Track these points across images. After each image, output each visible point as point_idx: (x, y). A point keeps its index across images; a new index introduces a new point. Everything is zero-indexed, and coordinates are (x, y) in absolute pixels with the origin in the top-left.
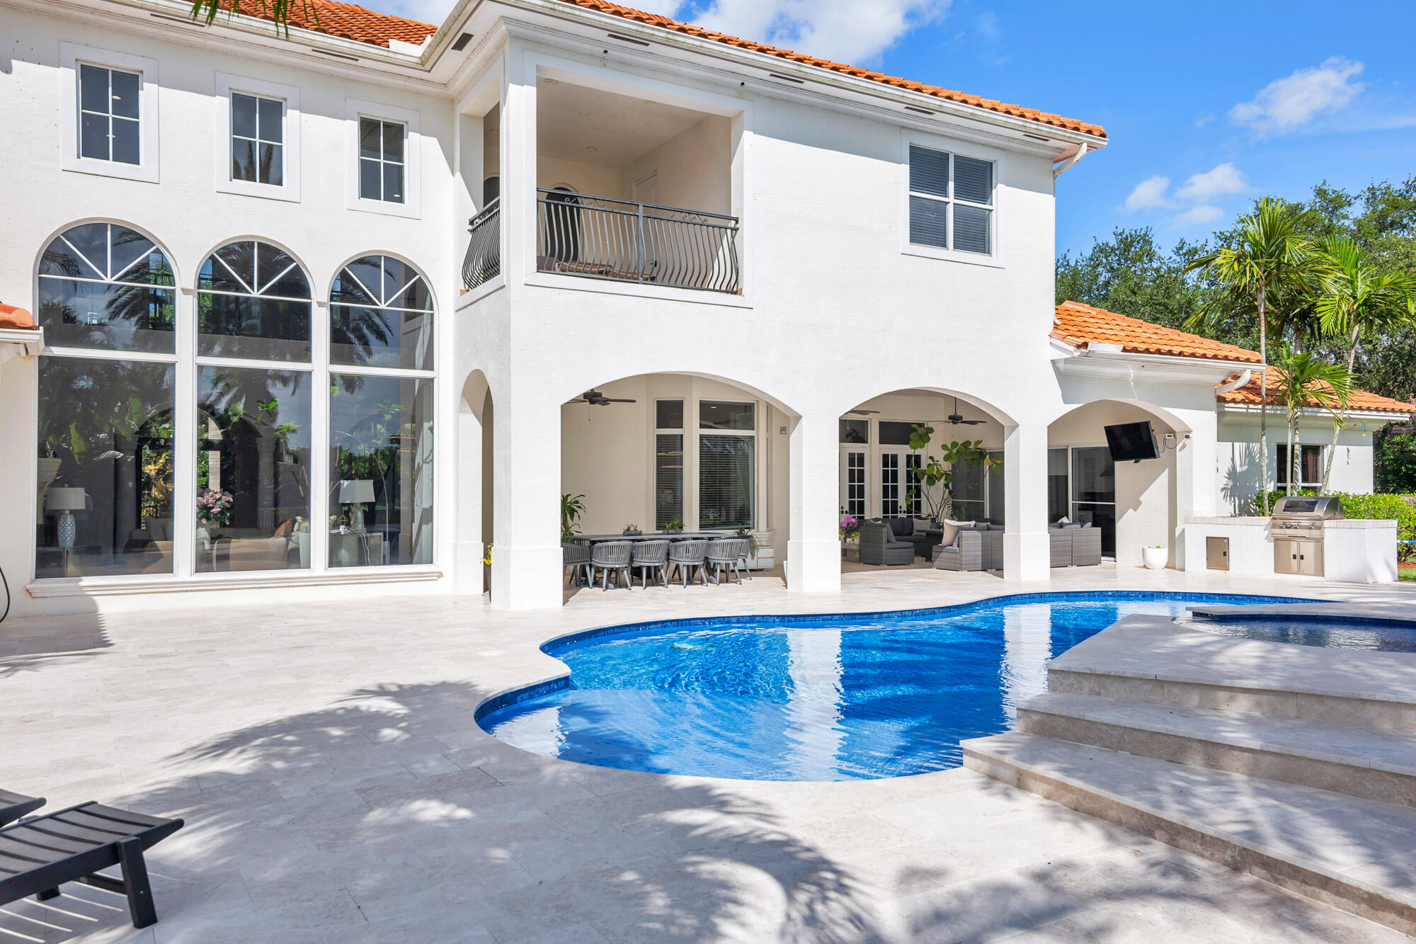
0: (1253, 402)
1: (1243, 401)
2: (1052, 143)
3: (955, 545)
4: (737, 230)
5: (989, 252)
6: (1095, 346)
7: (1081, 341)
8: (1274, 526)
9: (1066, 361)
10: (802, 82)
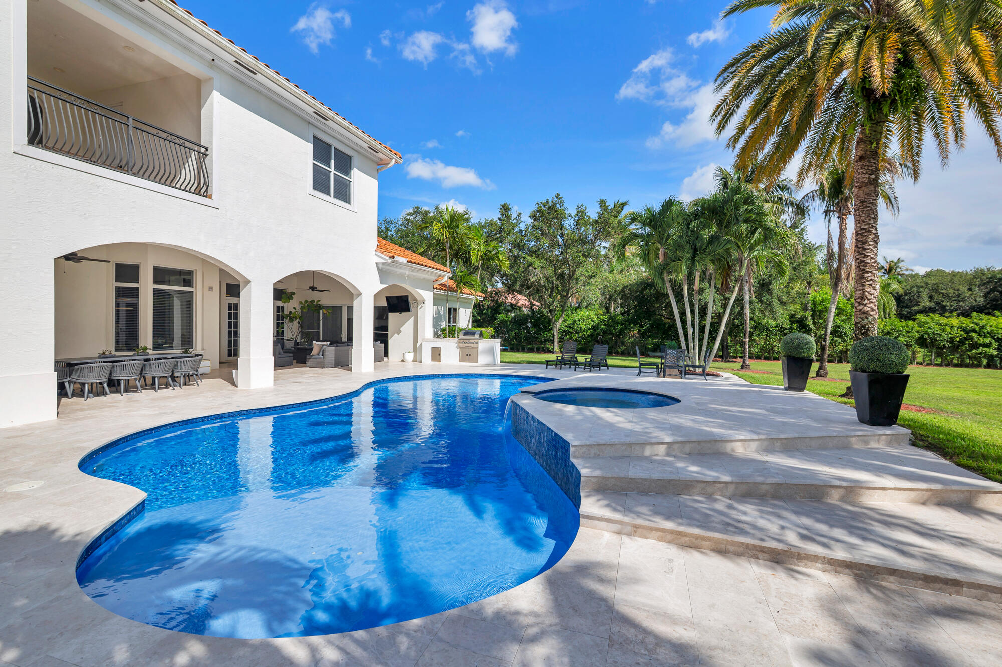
0: (442, 289)
1: (439, 289)
2: (380, 155)
3: (321, 354)
4: (207, 155)
5: (349, 203)
6: (397, 258)
7: (391, 255)
8: (459, 343)
9: (383, 264)
10: (255, 73)
